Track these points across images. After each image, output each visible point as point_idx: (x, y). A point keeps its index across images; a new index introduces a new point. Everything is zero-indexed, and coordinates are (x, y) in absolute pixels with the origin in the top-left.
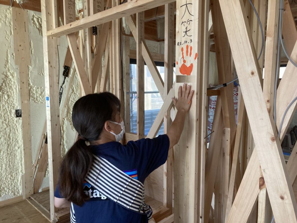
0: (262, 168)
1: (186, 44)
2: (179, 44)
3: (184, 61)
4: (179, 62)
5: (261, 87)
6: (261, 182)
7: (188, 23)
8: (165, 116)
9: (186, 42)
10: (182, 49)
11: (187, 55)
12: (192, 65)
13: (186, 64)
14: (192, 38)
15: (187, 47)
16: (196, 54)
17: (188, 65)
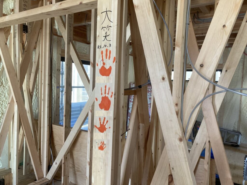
0: (171, 166)
1: (105, 48)
2: (99, 47)
3: (104, 64)
4: (99, 64)
5: (170, 92)
6: (170, 179)
7: (108, 28)
8: (90, 111)
9: (106, 46)
10: (102, 53)
11: (106, 58)
12: (110, 68)
13: (105, 66)
14: (111, 42)
15: (107, 50)
16: (115, 57)
17: (107, 67)
